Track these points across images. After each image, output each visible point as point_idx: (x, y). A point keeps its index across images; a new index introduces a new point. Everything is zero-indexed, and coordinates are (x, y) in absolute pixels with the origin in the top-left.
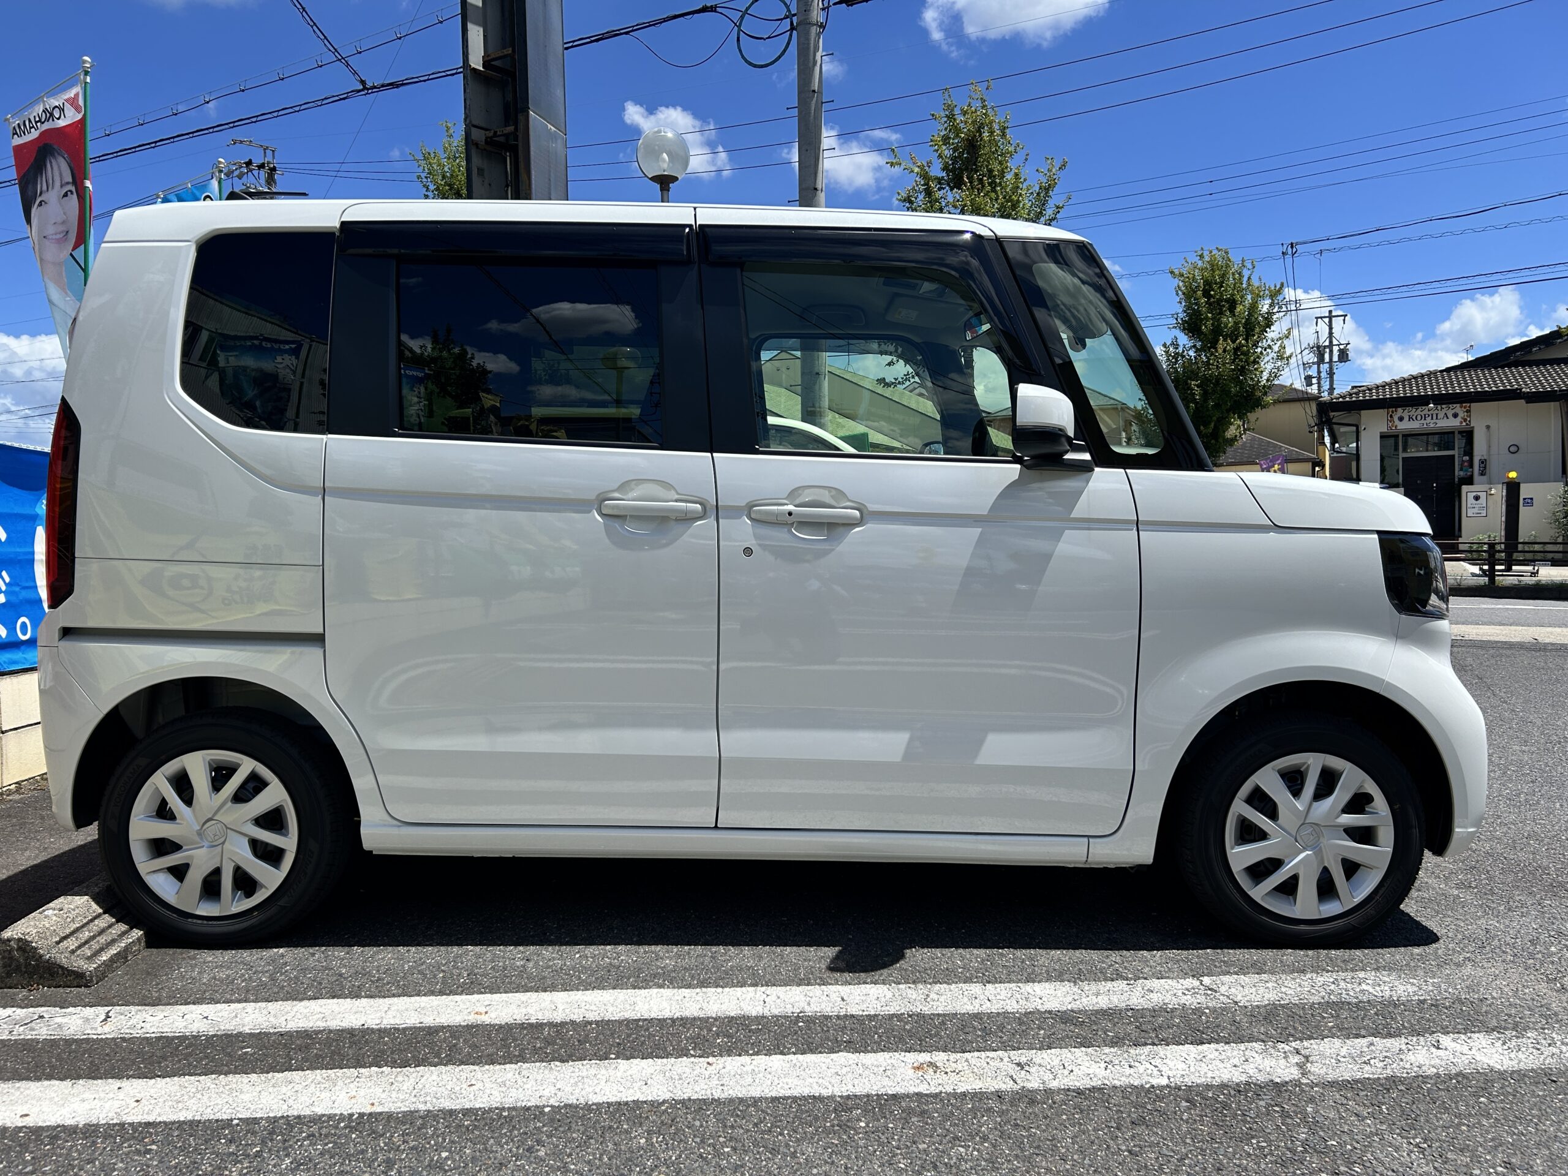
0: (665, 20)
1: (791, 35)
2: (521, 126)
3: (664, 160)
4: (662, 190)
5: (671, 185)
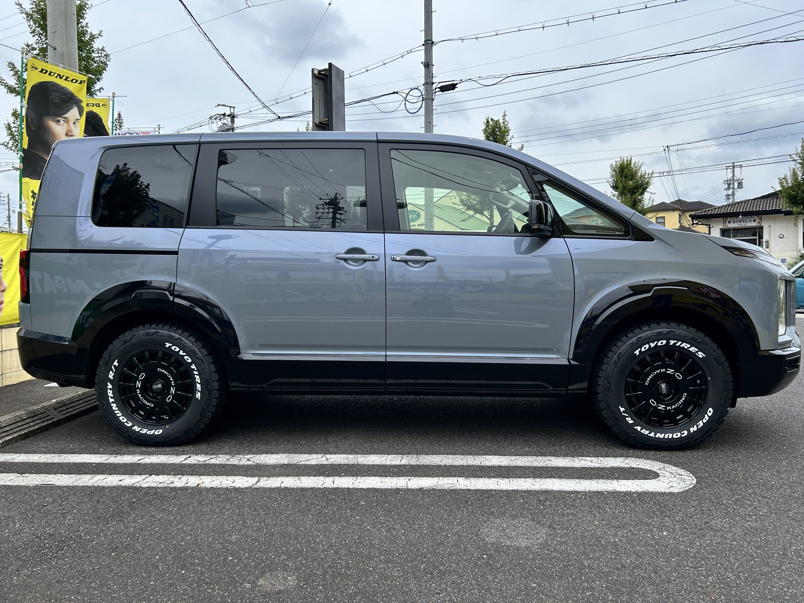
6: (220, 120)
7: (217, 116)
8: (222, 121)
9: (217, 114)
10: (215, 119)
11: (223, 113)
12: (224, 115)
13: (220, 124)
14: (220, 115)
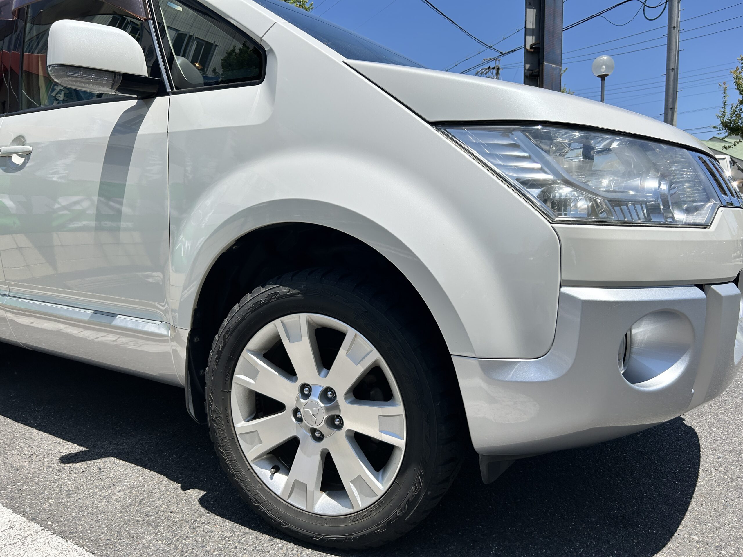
0: (614, 7)
1: (666, 4)
2: (541, 68)
3: (603, 68)
4: (602, 80)
5: (606, 78)
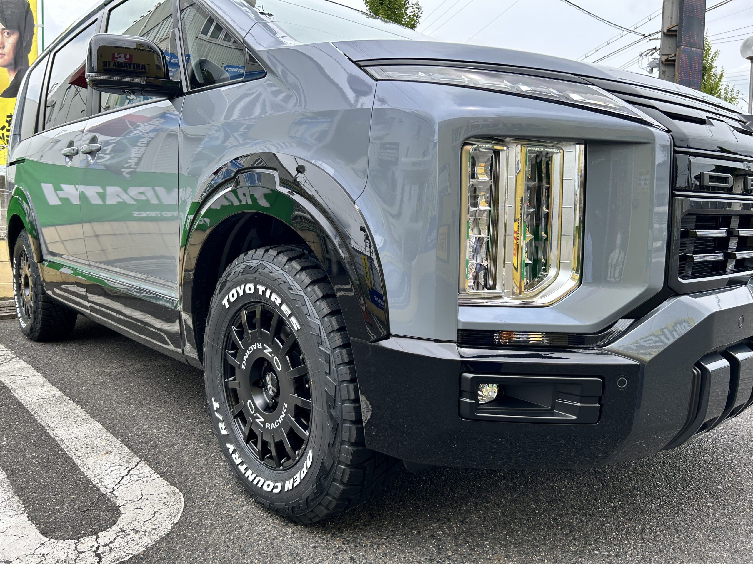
2: (677, 53)
6: (652, 55)
7: (648, 51)
8: (653, 57)
9: (648, 50)
10: (646, 55)
11: (654, 47)
12: (655, 49)
13: (650, 59)
14: (651, 50)
